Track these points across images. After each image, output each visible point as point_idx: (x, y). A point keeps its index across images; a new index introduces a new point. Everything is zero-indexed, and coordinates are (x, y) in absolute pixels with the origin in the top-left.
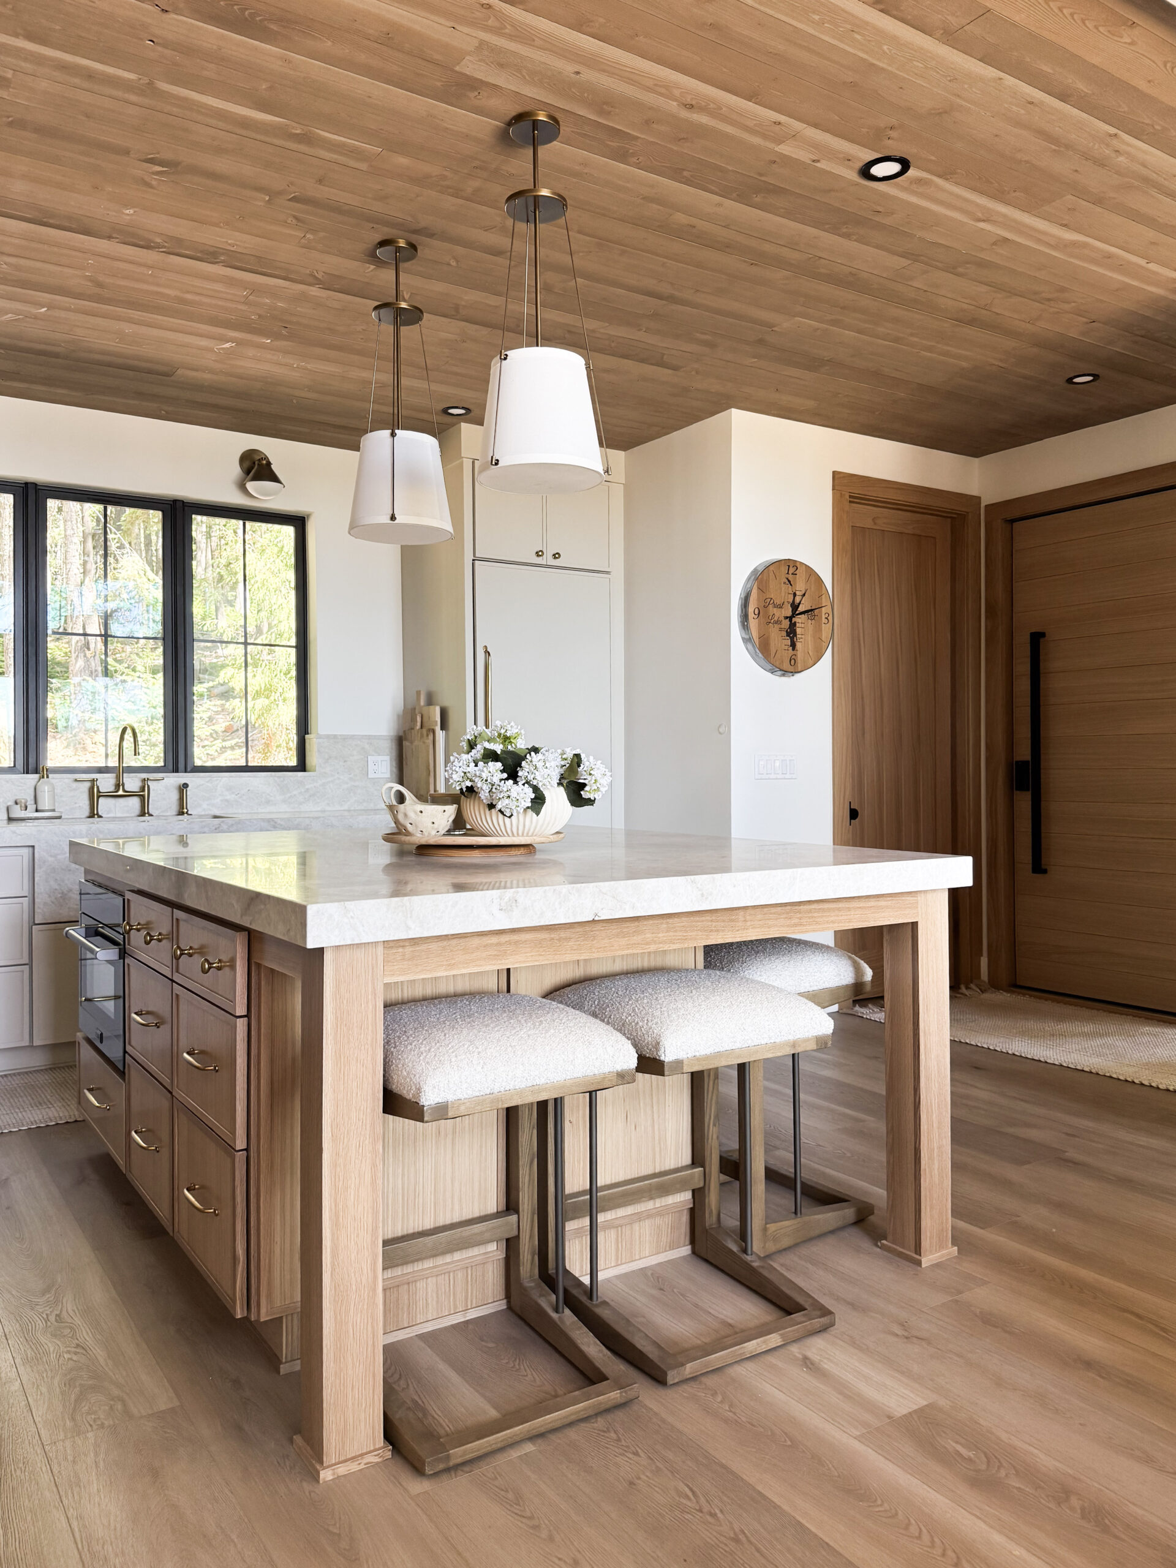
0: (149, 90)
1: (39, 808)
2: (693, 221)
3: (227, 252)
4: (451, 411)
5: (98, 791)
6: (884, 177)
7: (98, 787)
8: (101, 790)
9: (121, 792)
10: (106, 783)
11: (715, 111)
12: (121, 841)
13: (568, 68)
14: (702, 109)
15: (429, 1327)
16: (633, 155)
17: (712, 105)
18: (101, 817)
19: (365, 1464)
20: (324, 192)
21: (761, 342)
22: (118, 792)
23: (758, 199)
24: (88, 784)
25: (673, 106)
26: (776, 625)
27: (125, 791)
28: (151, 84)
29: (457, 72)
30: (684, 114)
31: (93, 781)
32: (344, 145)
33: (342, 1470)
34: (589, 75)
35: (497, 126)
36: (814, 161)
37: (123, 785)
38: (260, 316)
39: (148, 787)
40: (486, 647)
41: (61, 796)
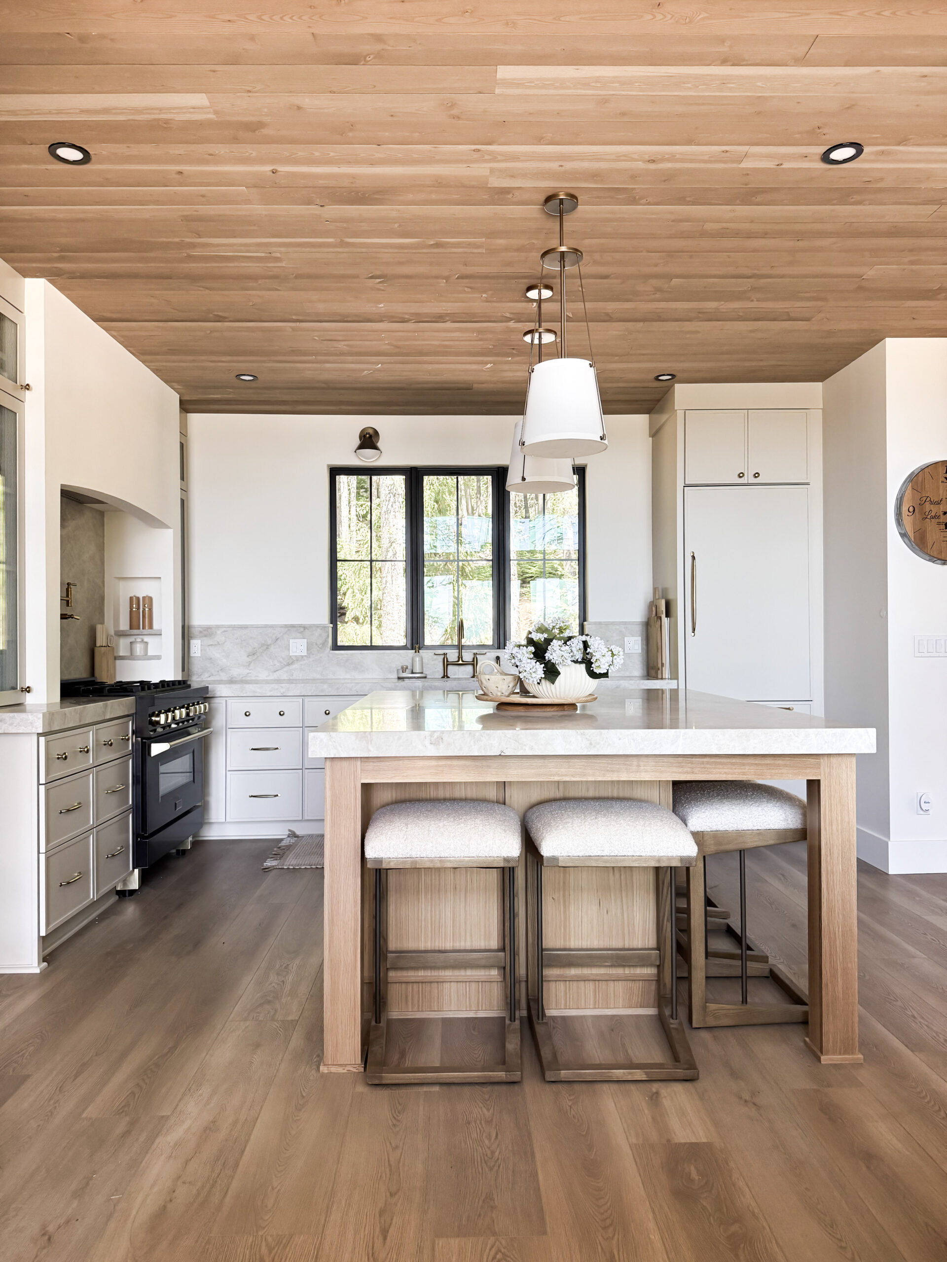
0: (343, 244)
1: (414, 671)
2: (725, 225)
3: (447, 315)
4: (661, 378)
5: (447, 661)
6: (844, 160)
7: (447, 659)
8: (449, 661)
9: (460, 662)
10: (453, 655)
11: (672, 158)
12: (461, 693)
13: (554, 166)
14: (663, 160)
15: (451, 1015)
16: (640, 199)
17: (667, 156)
18: (449, 677)
19: (348, 1071)
20: (470, 270)
21: (860, 288)
22: (460, 663)
23: (759, 199)
24: (443, 657)
25: (640, 165)
26: (933, 520)
27: (463, 661)
28: (342, 241)
29: (490, 188)
30: (652, 166)
31: (445, 654)
32: (463, 242)
33: (333, 1069)
34: (569, 165)
35: (540, 208)
36: (778, 165)
37: (462, 658)
38: (494, 346)
39: (477, 658)
40: (693, 553)
41: (428, 664)
